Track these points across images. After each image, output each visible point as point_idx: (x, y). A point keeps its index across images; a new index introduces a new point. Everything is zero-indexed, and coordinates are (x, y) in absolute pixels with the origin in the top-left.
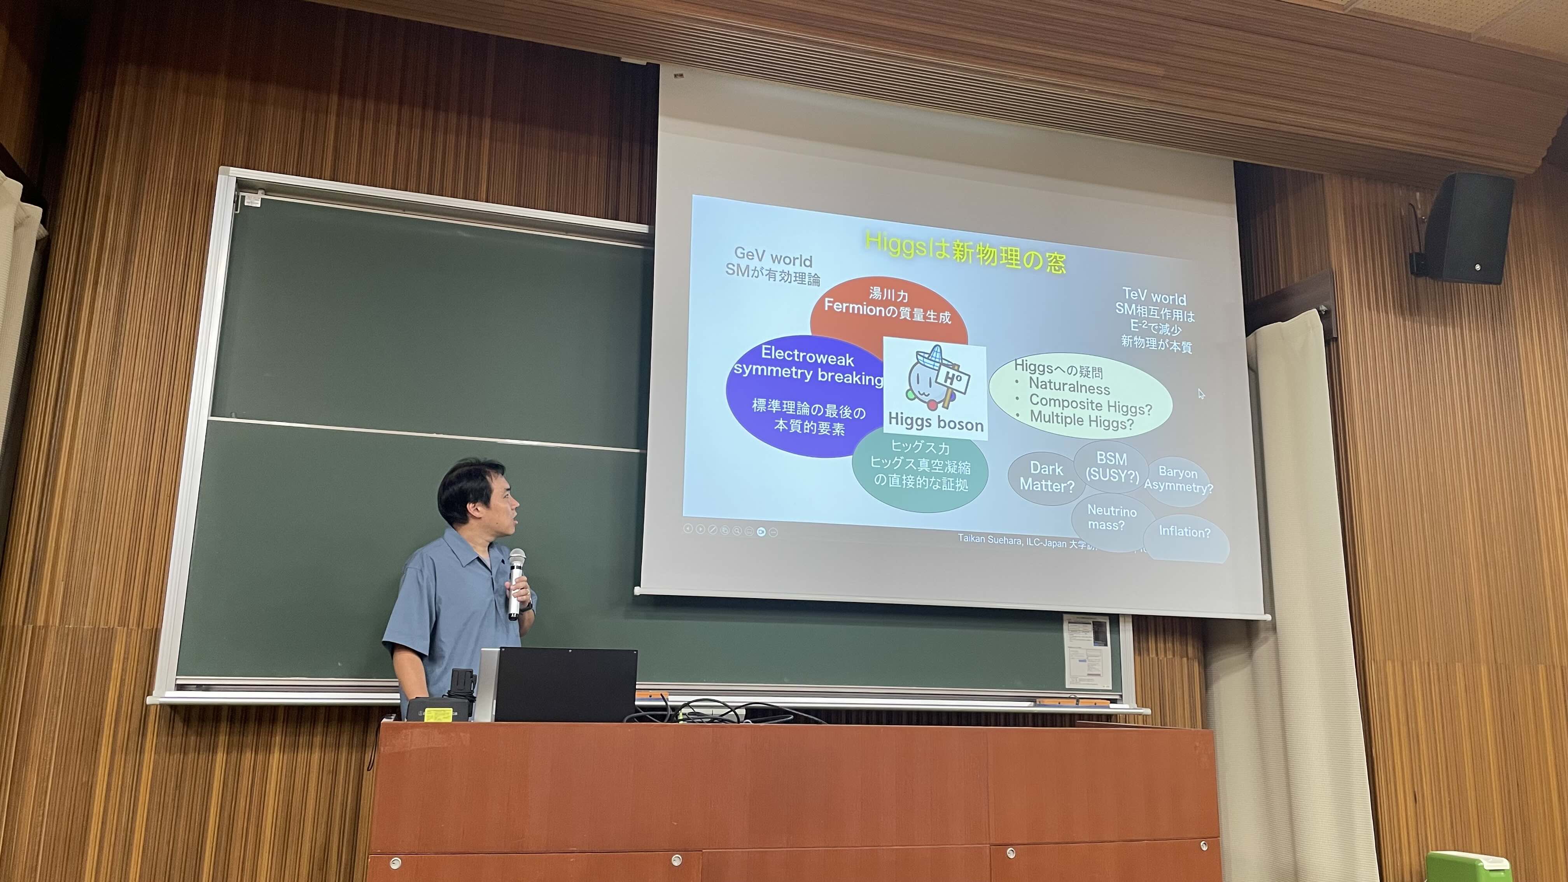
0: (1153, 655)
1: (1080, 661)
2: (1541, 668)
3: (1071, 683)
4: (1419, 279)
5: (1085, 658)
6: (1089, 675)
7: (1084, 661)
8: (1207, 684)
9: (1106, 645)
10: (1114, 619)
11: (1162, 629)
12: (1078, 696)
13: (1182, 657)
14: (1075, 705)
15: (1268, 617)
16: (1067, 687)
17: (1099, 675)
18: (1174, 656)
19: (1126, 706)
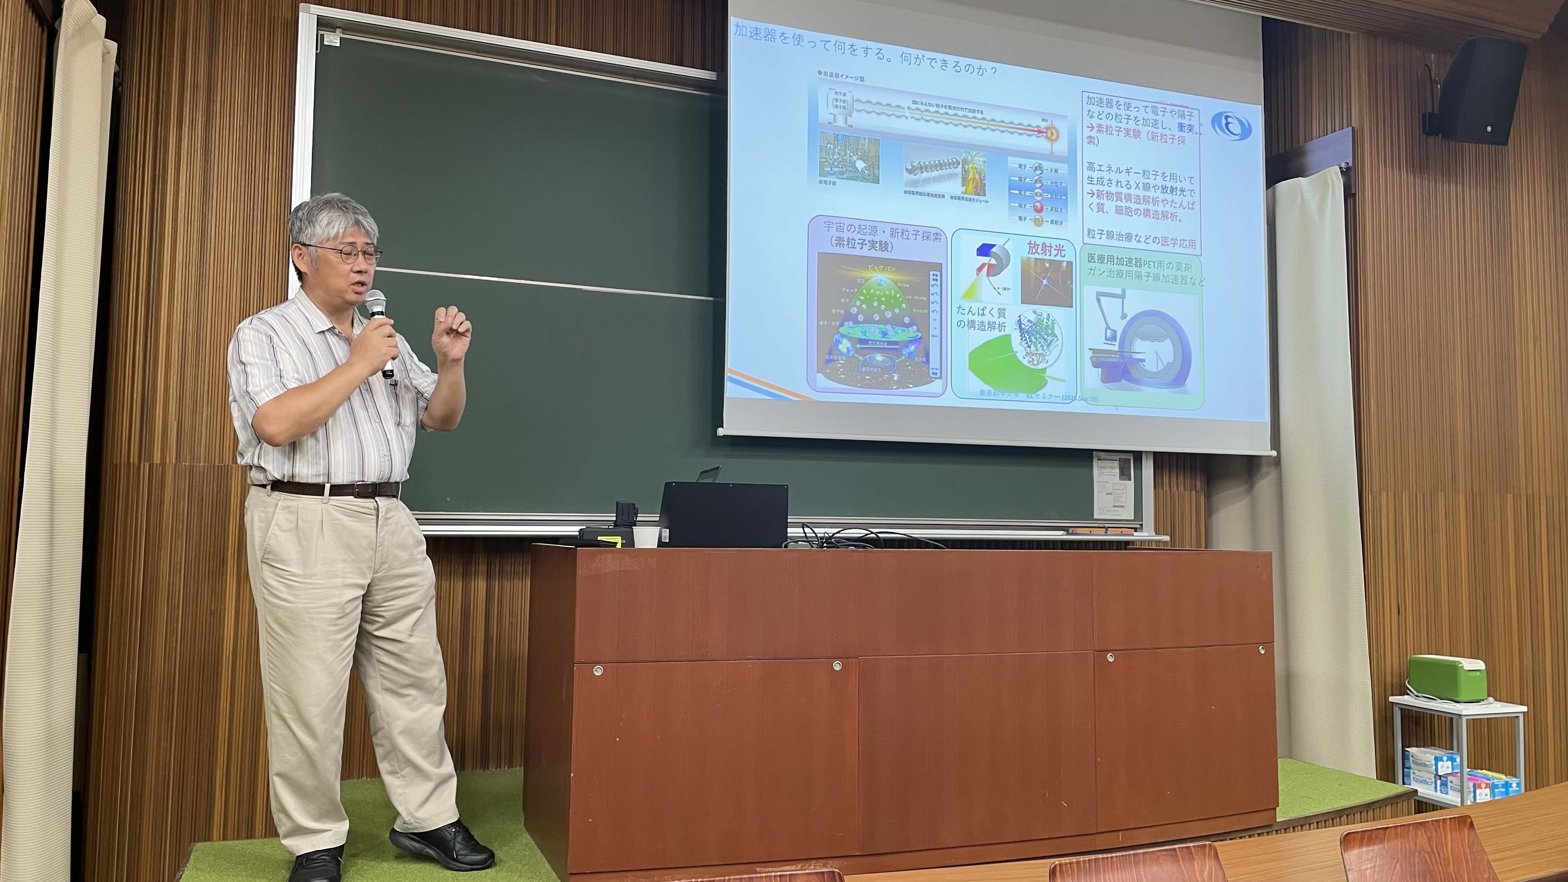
0: (1166, 487)
1: (1107, 494)
2: (1510, 496)
3: (1099, 514)
4: (1429, 138)
5: (1111, 491)
6: (1114, 506)
7: (1111, 494)
8: (1209, 512)
9: (1130, 480)
10: (1138, 456)
11: (1167, 464)
12: (1107, 525)
13: (1191, 491)
14: (1104, 533)
15: (1274, 453)
16: (1095, 517)
17: (1123, 507)
18: (1184, 489)
19: (1147, 534)
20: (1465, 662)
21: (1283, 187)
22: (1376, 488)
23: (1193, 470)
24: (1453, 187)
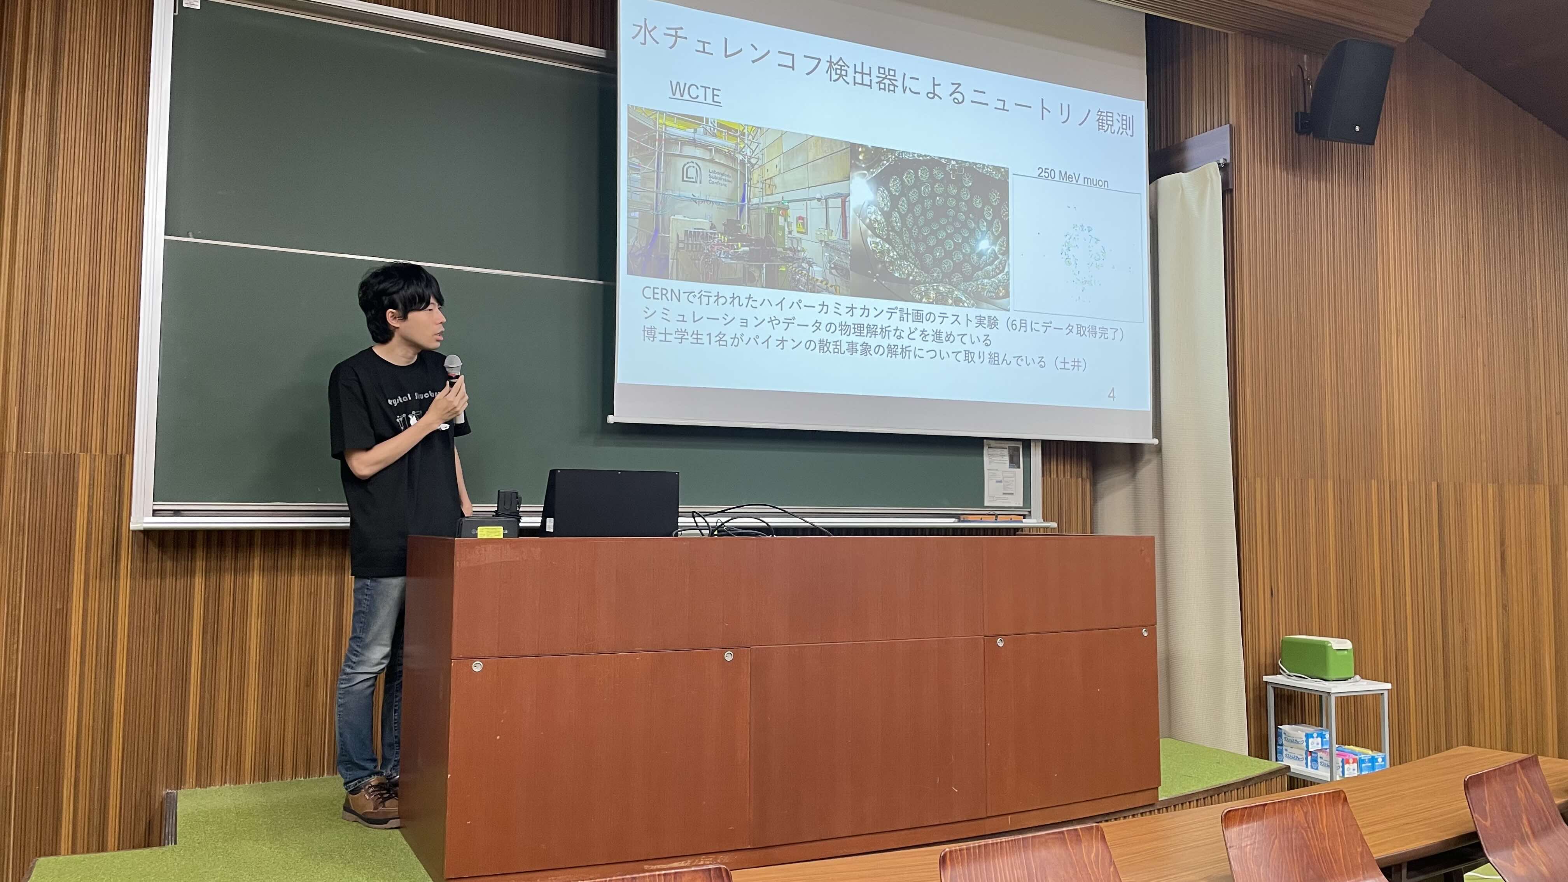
0: (1054, 475)
1: (997, 482)
2: (1374, 483)
3: (989, 501)
4: (1302, 137)
5: (1001, 479)
6: (1004, 494)
7: (1001, 482)
8: (1094, 500)
9: (1019, 467)
10: (1027, 444)
11: (1055, 452)
12: (997, 513)
13: (1077, 478)
14: (994, 520)
15: (1156, 441)
16: (986, 504)
17: (1012, 494)
18: (1071, 476)
19: (1035, 521)
20: (1333, 641)
21: (1165, 181)
22: (1250, 474)
23: (1080, 458)
24: (1323, 184)
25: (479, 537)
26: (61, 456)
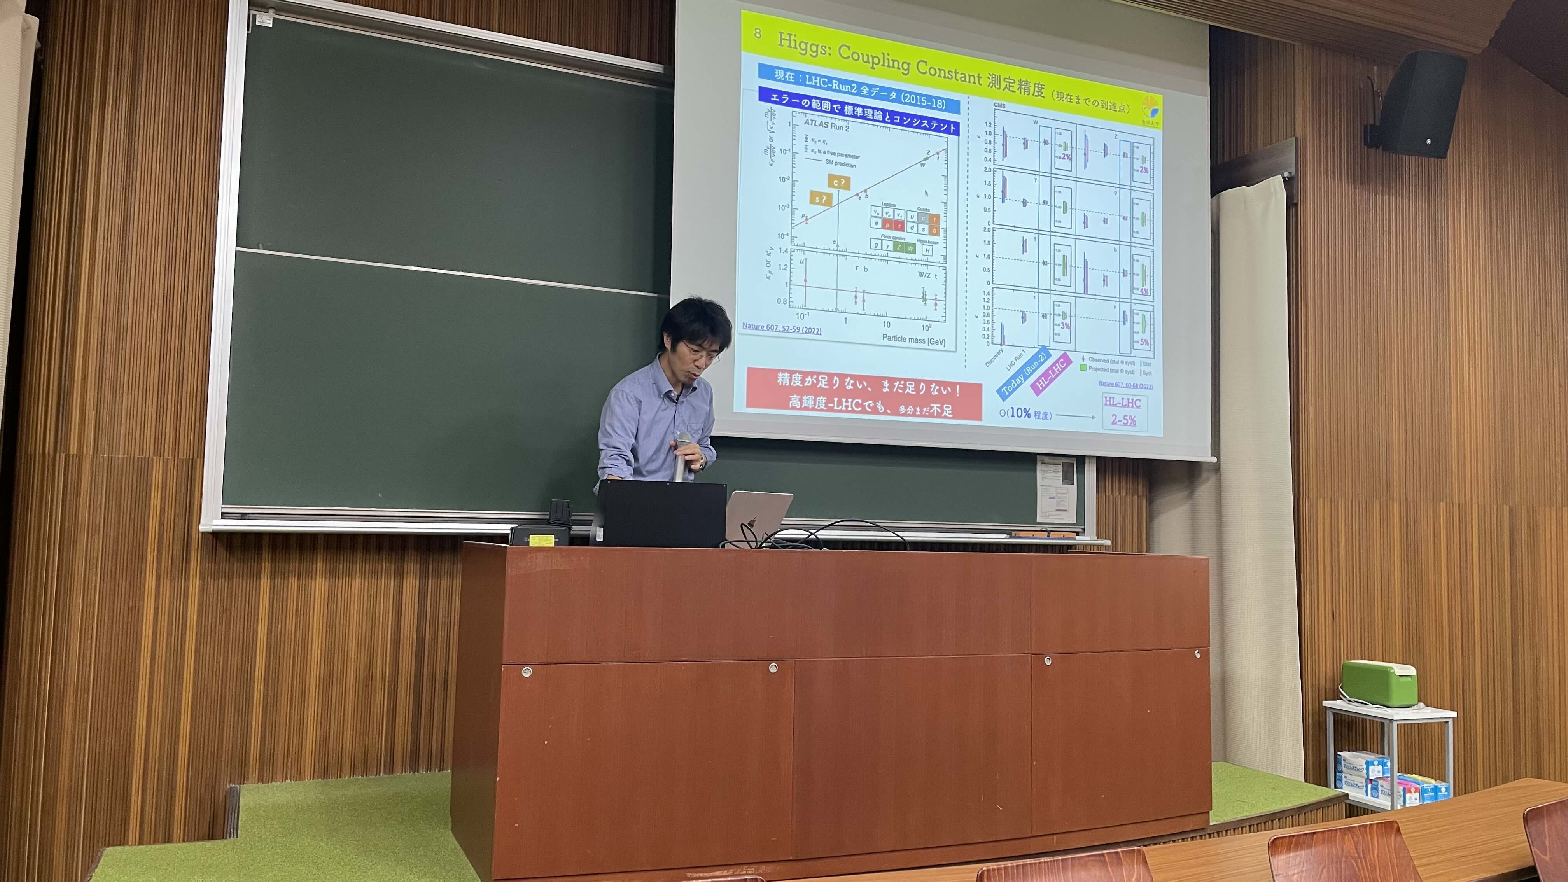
0: (1109, 492)
1: (1050, 498)
2: (1442, 504)
3: (1042, 517)
4: (1370, 150)
5: (1054, 495)
6: (1057, 510)
7: (1054, 498)
8: (1150, 518)
9: (1073, 484)
10: (1081, 460)
11: (1110, 469)
12: (1049, 529)
13: (1133, 495)
14: (1046, 537)
15: (1214, 460)
16: (1038, 521)
17: (1066, 510)
18: (1127, 494)
19: (1088, 538)
20: (1396, 667)
21: (1227, 195)
23: (1136, 475)
24: (1393, 198)
25: (531, 545)
26: (136, 459)
